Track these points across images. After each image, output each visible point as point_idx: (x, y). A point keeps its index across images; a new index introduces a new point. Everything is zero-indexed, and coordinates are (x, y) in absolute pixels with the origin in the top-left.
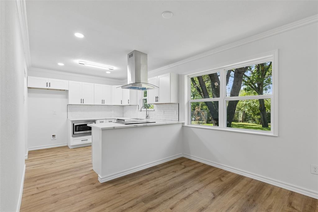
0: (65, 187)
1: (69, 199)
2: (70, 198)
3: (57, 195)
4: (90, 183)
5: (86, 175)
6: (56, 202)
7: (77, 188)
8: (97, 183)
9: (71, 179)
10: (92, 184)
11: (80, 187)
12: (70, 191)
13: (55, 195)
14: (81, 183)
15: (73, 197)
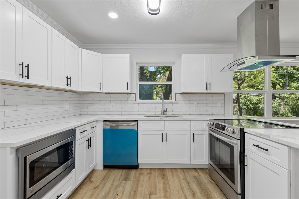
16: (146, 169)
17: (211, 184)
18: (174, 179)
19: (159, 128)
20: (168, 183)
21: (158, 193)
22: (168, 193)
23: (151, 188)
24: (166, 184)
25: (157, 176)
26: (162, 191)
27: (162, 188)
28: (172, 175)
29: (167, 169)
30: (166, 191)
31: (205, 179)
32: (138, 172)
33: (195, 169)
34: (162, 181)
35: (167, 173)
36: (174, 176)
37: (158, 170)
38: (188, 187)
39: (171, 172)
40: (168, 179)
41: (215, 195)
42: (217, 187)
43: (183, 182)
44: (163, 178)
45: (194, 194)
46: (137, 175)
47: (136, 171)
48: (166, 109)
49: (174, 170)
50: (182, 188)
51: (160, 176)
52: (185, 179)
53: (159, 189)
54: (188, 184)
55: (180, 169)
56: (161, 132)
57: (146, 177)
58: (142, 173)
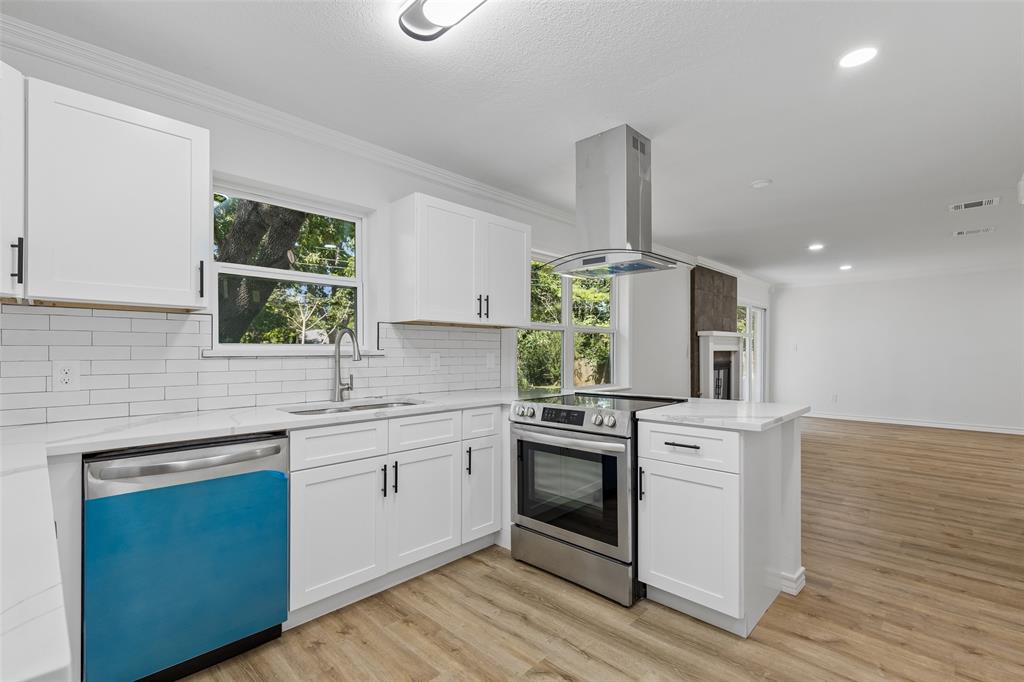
0: (922, 653)
1: (928, 612)
2: (924, 611)
3: (964, 646)
4: (830, 605)
5: (807, 638)
6: (970, 628)
7: (882, 619)
8: (811, 593)
9: (875, 666)
10: (829, 601)
11: (873, 616)
12: (910, 628)
13: (972, 651)
14: (854, 626)
15: (915, 608)
16: (318, 620)
17: (535, 577)
18: (442, 608)
19: (372, 449)
20: (438, 628)
21: (437, 669)
22: (465, 652)
23: (401, 669)
24: (433, 632)
25: (385, 625)
26: (445, 656)
27: (434, 648)
28: (426, 599)
29: (394, 588)
30: (454, 650)
31: (513, 571)
32: (294, 645)
33: (468, 557)
34: (412, 631)
35: (404, 599)
36: (435, 599)
37: (365, 606)
38: (498, 610)
39: (414, 592)
40: (425, 617)
41: (564, 595)
42: (551, 577)
43: (472, 603)
44: (406, 622)
45: (525, 618)
46: (305, 657)
47: (283, 647)
48: (351, 377)
49: (416, 582)
50: (486, 619)
51: (392, 620)
52: (470, 593)
53: (430, 656)
54: (490, 601)
55: (428, 573)
56: (378, 464)
57: (349, 646)
58: (318, 644)
